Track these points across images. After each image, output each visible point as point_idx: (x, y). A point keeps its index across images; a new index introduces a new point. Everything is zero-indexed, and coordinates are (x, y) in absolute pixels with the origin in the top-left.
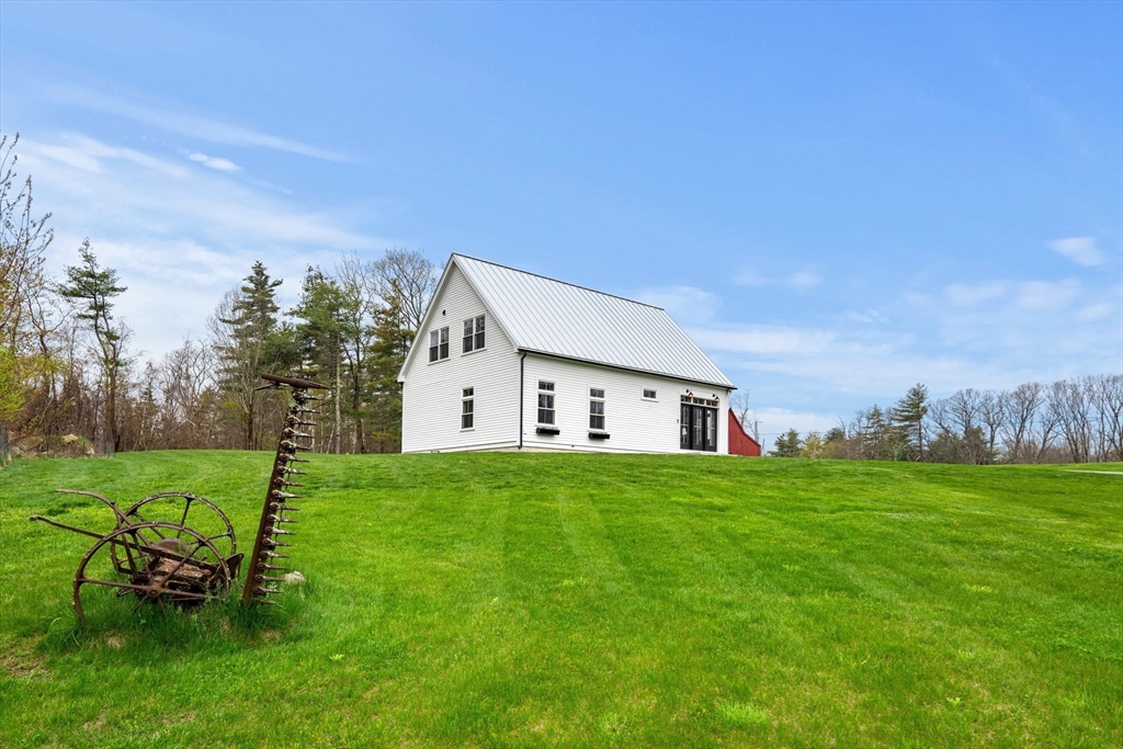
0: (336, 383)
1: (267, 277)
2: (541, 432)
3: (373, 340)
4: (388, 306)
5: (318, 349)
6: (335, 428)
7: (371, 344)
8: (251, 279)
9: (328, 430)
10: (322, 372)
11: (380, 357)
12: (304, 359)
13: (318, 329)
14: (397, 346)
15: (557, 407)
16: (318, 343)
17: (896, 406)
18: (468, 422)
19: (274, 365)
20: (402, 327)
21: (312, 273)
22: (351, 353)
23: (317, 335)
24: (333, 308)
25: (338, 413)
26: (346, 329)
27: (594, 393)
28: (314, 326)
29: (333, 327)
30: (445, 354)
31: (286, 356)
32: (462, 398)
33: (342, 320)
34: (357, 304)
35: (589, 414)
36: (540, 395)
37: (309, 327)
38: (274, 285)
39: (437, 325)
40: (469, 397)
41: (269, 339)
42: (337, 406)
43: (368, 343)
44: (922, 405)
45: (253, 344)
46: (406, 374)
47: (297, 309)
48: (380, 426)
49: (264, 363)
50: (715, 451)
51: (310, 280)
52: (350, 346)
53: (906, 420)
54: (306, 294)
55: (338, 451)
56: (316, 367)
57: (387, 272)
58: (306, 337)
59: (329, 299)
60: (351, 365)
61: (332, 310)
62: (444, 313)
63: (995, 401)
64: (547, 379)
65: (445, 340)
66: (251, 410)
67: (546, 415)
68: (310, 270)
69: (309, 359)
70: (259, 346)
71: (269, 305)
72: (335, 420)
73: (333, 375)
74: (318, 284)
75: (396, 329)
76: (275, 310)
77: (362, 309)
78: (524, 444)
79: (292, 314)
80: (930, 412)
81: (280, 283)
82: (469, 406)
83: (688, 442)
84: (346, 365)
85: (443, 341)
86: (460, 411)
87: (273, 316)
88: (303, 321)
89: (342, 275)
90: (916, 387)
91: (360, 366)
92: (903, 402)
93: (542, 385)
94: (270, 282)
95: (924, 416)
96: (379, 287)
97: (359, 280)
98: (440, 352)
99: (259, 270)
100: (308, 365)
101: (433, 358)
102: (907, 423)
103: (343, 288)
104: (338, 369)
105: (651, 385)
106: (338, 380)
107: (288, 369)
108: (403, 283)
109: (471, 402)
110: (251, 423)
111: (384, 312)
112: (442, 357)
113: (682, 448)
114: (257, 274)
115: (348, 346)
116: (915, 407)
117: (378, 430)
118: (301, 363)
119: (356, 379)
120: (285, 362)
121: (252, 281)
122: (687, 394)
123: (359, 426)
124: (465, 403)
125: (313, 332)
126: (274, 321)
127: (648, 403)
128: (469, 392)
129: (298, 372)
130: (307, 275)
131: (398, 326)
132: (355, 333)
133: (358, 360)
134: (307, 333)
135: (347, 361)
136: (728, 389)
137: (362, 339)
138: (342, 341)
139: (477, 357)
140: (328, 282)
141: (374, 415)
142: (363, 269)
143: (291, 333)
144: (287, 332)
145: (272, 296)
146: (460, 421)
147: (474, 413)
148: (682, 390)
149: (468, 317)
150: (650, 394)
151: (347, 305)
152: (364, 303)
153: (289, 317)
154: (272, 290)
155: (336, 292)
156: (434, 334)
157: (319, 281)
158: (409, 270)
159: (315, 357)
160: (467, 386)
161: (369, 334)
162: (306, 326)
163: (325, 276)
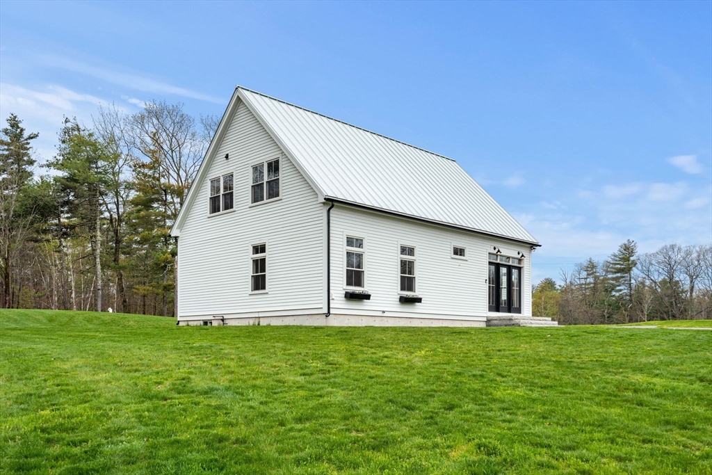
0: (95, 236)
1: (22, 130)
2: (351, 297)
3: (133, 194)
4: (147, 160)
5: (76, 202)
6: (96, 282)
7: (130, 198)
8: (6, 132)
9: (88, 283)
10: (81, 225)
11: (139, 211)
12: (62, 212)
13: (76, 181)
14: (157, 200)
15: (366, 268)
16: (76, 196)
17: (610, 260)
18: (259, 283)
19: (30, 218)
20: (162, 180)
21: (69, 125)
22: (109, 206)
23: (75, 188)
24: (91, 161)
25: (99, 267)
26: (105, 182)
27: (404, 250)
28: (72, 178)
29: (92, 179)
30: (229, 205)
31: (43, 208)
32: (251, 256)
33: (100, 173)
34: (117, 157)
35: (400, 275)
36: (348, 253)
37: (67, 179)
38: (30, 138)
39: (219, 171)
40: (260, 256)
41: (25, 191)
42: (98, 260)
43: (127, 196)
44: (632, 258)
45: (8, 196)
46: (181, 227)
47: (53, 160)
48: (142, 279)
49: (19, 216)
50: (520, 313)
51: (66, 131)
52: (110, 199)
53: (618, 272)
54: (63, 146)
55: (99, 309)
56: (75, 220)
57: (146, 126)
58: (63, 190)
59: (86, 152)
60: (111, 219)
61: (91, 162)
62: (227, 157)
63: (695, 255)
64: (355, 234)
65: (229, 187)
66: (7, 264)
67: (355, 277)
68: (66, 122)
69: (67, 213)
70: (14, 198)
71: (25, 158)
72: (95, 273)
73: (93, 228)
74: (76, 136)
75: (157, 183)
76: (31, 162)
77: (121, 162)
78: (332, 311)
79: (48, 166)
80: (639, 265)
81: (36, 136)
82: (260, 265)
83: (496, 305)
84: (105, 218)
85: (225, 188)
86: (249, 271)
87: (29, 168)
88: (61, 174)
89: (100, 128)
90: (626, 243)
91: (120, 220)
92: (615, 256)
93: (350, 241)
94: (26, 134)
95: (633, 268)
96: (138, 141)
97: (117, 132)
98: (222, 201)
99: (14, 123)
100: (67, 218)
101: (215, 208)
102: (619, 275)
103: (101, 140)
104: (98, 223)
105: (460, 242)
106: (99, 233)
107: (46, 222)
108: (163, 137)
109: (263, 261)
110: (7, 276)
111: (144, 166)
112: (226, 208)
113: (490, 310)
114: (12, 126)
115: (107, 200)
116: (625, 260)
117: (139, 283)
118: (59, 217)
119: (116, 232)
120: (42, 215)
121: (6, 134)
122: (495, 252)
123: (120, 279)
124: (255, 262)
125: (71, 184)
126: (31, 174)
127: (457, 262)
128: (260, 249)
129: (56, 225)
130: (63, 126)
131: (159, 180)
132: (115, 186)
133: (118, 214)
134: (65, 185)
135: (107, 215)
136: (532, 246)
137: (122, 192)
138: (102, 194)
139: (268, 208)
140: (85, 134)
141: (134, 268)
142: (121, 122)
143: (48, 185)
144: (45, 184)
145: (28, 149)
146: (249, 283)
147: (267, 273)
148: (488, 247)
149: (256, 162)
150: (459, 252)
151: (106, 158)
152: (123, 157)
153: (45, 169)
154: (28, 143)
155: (94, 145)
156: (215, 182)
157: (76, 133)
158: (168, 123)
159: (73, 209)
160: (258, 242)
161: (129, 186)
162: (63, 178)
163: (82, 127)
